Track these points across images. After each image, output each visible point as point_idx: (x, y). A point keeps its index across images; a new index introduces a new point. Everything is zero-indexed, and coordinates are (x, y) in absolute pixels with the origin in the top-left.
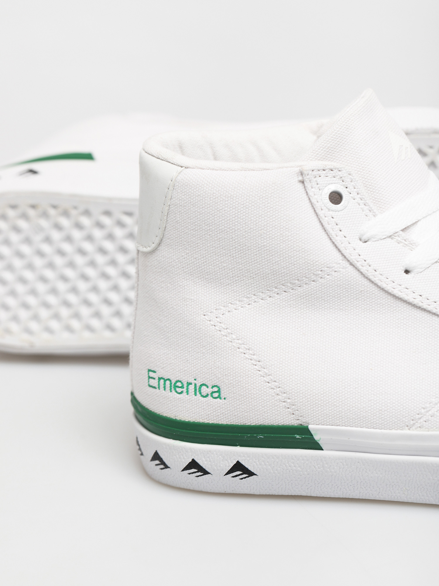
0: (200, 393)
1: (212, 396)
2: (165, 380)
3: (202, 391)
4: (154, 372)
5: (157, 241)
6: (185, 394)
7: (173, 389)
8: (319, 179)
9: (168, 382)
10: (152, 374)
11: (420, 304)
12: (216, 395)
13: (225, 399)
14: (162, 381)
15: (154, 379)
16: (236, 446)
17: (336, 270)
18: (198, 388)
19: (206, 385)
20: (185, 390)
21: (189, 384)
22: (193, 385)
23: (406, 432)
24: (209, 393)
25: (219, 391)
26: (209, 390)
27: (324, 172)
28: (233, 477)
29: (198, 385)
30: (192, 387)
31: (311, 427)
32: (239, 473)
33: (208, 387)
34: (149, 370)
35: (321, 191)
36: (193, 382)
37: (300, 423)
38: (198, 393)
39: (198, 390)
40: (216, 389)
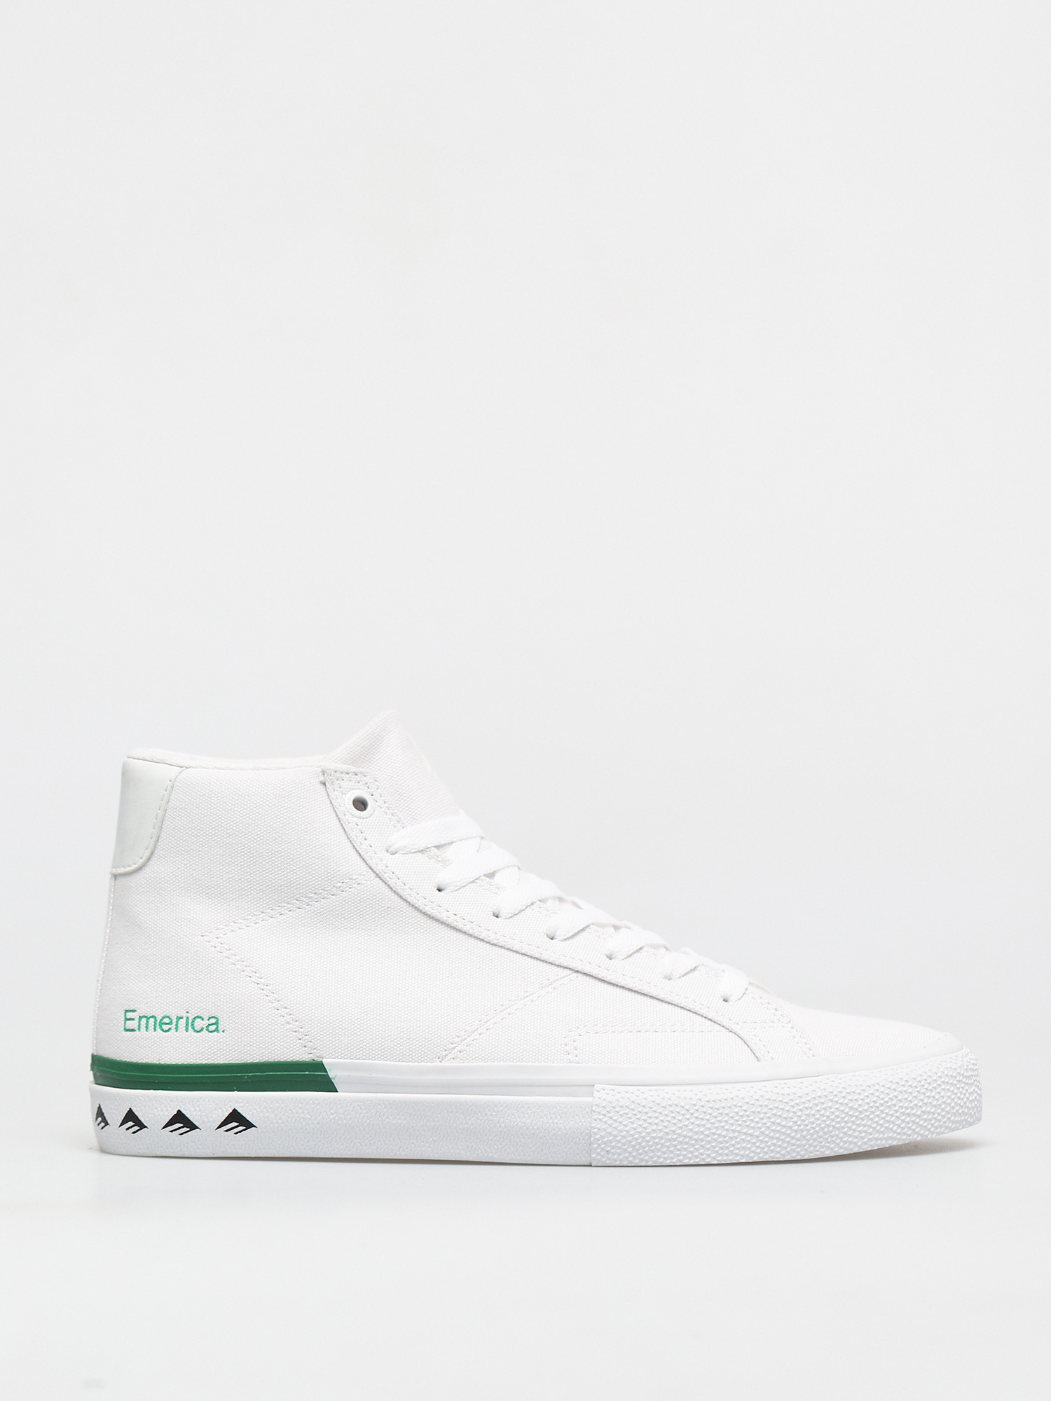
0: (193, 1028)
1: (207, 1030)
2: (148, 1018)
3: (195, 1025)
4: (134, 1011)
5: (147, 853)
6: (173, 1030)
7: (158, 1027)
8: (342, 783)
9: (152, 1020)
10: (130, 1015)
11: (455, 924)
12: (213, 1028)
13: (223, 1031)
14: (144, 1020)
15: (133, 1019)
16: (234, 1091)
17: (360, 882)
18: (190, 1022)
19: (200, 1017)
20: (173, 1026)
21: (179, 1018)
22: (185, 1018)
23: (437, 1064)
24: (204, 1027)
25: (216, 1023)
26: (206, 1022)
27: (348, 776)
28: (227, 1131)
29: (191, 1019)
30: (182, 1022)
31: (325, 1061)
32: (235, 1124)
33: (203, 1020)
34: (126, 1011)
35: (344, 796)
36: (185, 1015)
37: (313, 1058)
38: (190, 1028)
39: (190, 1025)
40: (213, 1021)
